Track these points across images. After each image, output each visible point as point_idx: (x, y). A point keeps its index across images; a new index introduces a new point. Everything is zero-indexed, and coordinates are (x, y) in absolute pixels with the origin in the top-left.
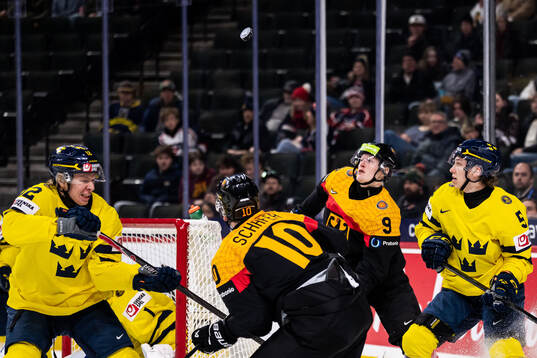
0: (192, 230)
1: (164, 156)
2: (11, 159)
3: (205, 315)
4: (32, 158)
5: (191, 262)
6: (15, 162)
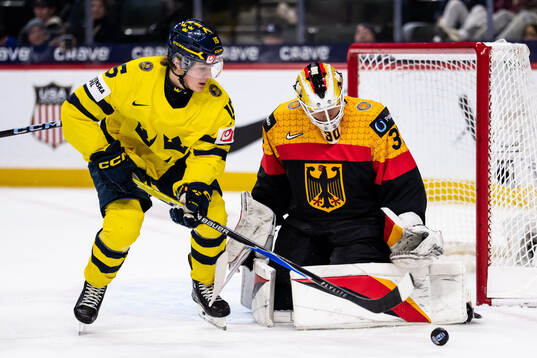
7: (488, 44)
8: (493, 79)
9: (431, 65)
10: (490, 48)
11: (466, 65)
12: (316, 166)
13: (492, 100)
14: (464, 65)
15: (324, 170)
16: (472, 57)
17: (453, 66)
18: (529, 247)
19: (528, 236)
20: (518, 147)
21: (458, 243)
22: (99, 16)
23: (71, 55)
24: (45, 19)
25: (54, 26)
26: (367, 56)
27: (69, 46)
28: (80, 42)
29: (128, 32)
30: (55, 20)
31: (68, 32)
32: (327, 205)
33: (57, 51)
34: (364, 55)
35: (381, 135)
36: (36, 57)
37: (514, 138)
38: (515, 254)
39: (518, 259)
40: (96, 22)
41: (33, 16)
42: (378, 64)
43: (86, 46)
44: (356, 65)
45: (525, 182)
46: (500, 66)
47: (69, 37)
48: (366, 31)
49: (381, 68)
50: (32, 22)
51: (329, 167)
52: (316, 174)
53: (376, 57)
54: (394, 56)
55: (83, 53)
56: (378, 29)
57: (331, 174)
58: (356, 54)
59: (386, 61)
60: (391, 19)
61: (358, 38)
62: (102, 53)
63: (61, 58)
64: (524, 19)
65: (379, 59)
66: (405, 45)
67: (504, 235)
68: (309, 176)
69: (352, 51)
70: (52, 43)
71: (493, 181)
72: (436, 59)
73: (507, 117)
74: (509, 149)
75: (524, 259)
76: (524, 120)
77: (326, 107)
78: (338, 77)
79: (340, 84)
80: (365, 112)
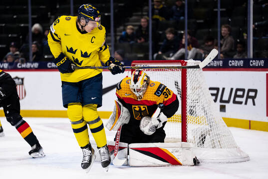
7: (186, 61)
8: (188, 75)
10: (187, 62)
12: (137, 106)
13: (187, 83)
15: (140, 108)
16: (180, 65)
18: (202, 140)
19: (202, 136)
20: (198, 101)
21: (174, 138)
22: (35, 51)
23: (24, 66)
24: (14, 53)
25: (17, 55)
27: (22, 62)
28: (27, 61)
29: (46, 57)
30: (18, 53)
31: (22, 57)
33: (18, 64)
34: (138, 65)
35: (159, 96)
36: (10, 67)
37: (196, 97)
38: (196, 143)
39: (198, 144)
40: (34, 54)
41: (9, 51)
43: (30, 62)
45: (200, 115)
47: (23, 59)
50: (9, 54)
51: (142, 107)
52: (137, 109)
53: (142, 65)
55: (29, 65)
57: (143, 109)
58: (134, 65)
60: (148, 51)
62: (36, 65)
63: (20, 67)
66: (153, 61)
67: (192, 135)
68: (134, 109)
69: (133, 63)
70: (16, 61)
71: (188, 114)
73: (193, 89)
74: (194, 101)
75: (201, 144)
76: (200, 90)
77: (135, 87)
78: (145, 78)
79: (145, 81)
80: (152, 88)
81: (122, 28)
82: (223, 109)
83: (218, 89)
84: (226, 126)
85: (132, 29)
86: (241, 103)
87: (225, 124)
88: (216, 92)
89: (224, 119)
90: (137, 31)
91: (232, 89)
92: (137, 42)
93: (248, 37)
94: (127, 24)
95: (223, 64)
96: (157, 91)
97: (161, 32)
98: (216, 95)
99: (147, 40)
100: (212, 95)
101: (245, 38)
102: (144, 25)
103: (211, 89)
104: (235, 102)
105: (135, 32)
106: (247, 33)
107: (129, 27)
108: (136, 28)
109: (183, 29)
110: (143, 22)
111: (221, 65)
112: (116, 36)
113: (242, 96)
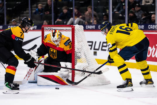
0: (76, 28)
1: (65, 9)
2: (27, 9)
3: (79, 51)
4: (33, 9)
5: (75, 37)
6: (28, 10)
7: (74, 25)
8: (75, 34)
9: (61, 30)
10: (75, 26)
11: (67, 30)
12: (52, 49)
14: (69, 30)
15: (53, 50)
16: (71, 28)
17: (66, 30)
19: (84, 69)
20: (81, 49)
26: (46, 28)
32: (53, 57)
34: (45, 28)
37: (80, 47)
39: (81, 75)
42: (49, 30)
44: (44, 30)
46: (77, 31)
48: (46, 22)
49: (49, 31)
52: (52, 51)
53: (48, 28)
54: (52, 28)
56: (48, 22)
57: (54, 52)
58: (43, 28)
59: (51, 29)
60: (51, 19)
61: (44, 24)
64: (78, 20)
65: (49, 29)
69: (43, 27)
72: (62, 29)
73: (79, 42)
74: (79, 49)
75: (83, 75)
76: (82, 43)
77: (54, 40)
78: (59, 33)
79: (59, 35)
80: (64, 40)
81: (35, 5)
82: (95, 53)
83: (92, 42)
84: (98, 64)
85: (42, 6)
86: (105, 50)
87: (97, 63)
88: (91, 44)
89: (96, 59)
90: (45, 7)
91: (100, 42)
92: (45, 14)
93: (109, 12)
94: (38, 3)
95: (95, 28)
96: (65, 43)
97: (59, 8)
98: (91, 46)
99: (51, 13)
100: (89, 45)
101: (108, 12)
102: (49, 4)
103: (88, 42)
104: (102, 50)
105: (43, 8)
106: (108, 10)
107: (39, 5)
108: (44, 5)
109: (72, 7)
110: (49, 2)
111: (94, 28)
112: (32, 10)
113: (106, 46)
